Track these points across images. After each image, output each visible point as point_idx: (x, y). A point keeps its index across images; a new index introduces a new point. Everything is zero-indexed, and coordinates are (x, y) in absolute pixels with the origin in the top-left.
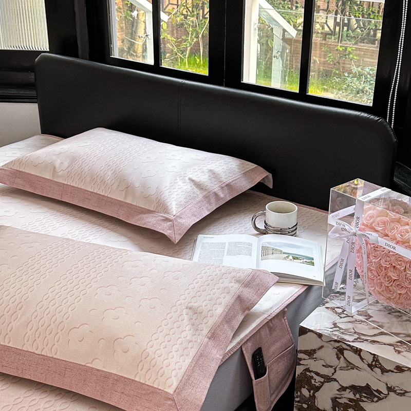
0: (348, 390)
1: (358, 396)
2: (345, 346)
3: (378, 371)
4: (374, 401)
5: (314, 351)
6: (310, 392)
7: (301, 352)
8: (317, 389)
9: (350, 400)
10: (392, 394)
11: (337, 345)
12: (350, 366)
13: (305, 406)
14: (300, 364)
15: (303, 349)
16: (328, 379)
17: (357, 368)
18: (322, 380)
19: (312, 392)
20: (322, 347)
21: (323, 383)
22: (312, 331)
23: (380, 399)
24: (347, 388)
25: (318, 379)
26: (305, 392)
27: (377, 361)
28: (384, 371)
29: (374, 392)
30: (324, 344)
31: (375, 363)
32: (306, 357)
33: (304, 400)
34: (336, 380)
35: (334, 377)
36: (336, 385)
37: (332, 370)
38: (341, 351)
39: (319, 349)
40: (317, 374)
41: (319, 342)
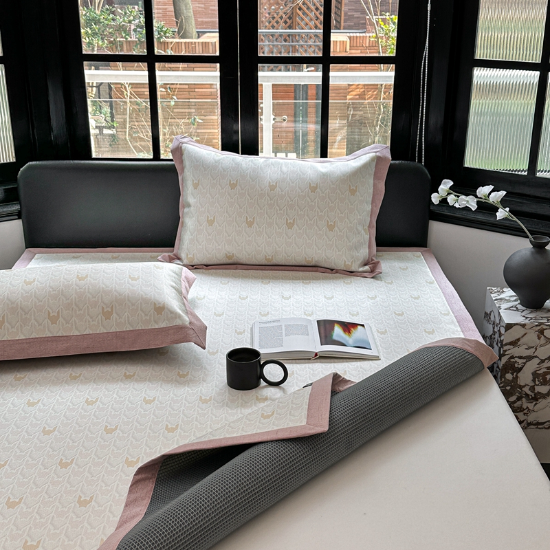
0: (547, 361)
2: (545, 327)
5: (518, 340)
6: (513, 375)
7: (506, 344)
8: (520, 369)
11: (539, 328)
13: (508, 388)
14: (505, 355)
15: (508, 342)
16: (529, 358)
18: (524, 361)
19: (515, 374)
20: (525, 334)
21: (525, 363)
22: (517, 324)
24: (545, 359)
25: (521, 361)
26: (509, 376)
30: (526, 331)
32: (511, 347)
33: (507, 383)
34: (536, 357)
35: (535, 355)
36: (536, 361)
37: (533, 350)
38: (542, 332)
39: (522, 337)
40: (520, 357)
41: (523, 331)
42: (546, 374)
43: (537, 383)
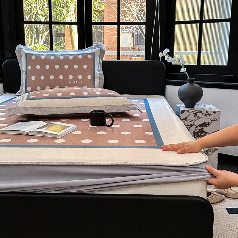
0: (199, 127)
1: (202, 127)
2: (197, 112)
3: (208, 116)
4: (207, 127)
5: (187, 117)
9: (199, 130)
10: (213, 122)
11: (194, 112)
12: (199, 118)
15: (183, 118)
16: (192, 125)
17: (201, 118)
20: (189, 115)
21: (190, 128)
22: (186, 111)
23: (209, 125)
24: (198, 126)
25: (188, 127)
27: (208, 112)
28: (209, 115)
29: (207, 124)
30: (190, 114)
31: (207, 114)
32: (184, 121)
34: (194, 125)
35: (194, 124)
36: (194, 127)
37: (193, 122)
38: (196, 114)
39: (188, 116)
40: (188, 125)
41: (188, 114)
42: (199, 132)
43: (195, 136)
